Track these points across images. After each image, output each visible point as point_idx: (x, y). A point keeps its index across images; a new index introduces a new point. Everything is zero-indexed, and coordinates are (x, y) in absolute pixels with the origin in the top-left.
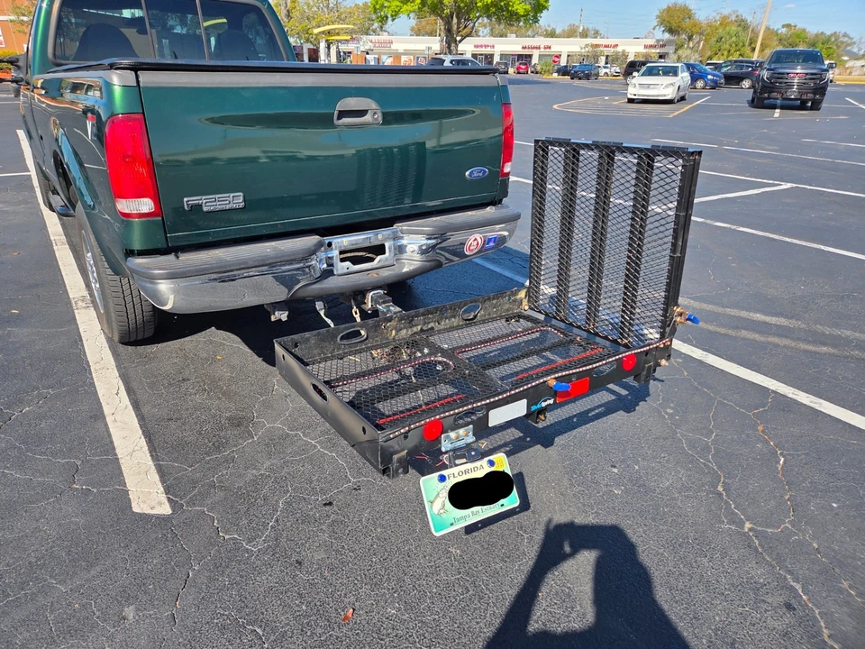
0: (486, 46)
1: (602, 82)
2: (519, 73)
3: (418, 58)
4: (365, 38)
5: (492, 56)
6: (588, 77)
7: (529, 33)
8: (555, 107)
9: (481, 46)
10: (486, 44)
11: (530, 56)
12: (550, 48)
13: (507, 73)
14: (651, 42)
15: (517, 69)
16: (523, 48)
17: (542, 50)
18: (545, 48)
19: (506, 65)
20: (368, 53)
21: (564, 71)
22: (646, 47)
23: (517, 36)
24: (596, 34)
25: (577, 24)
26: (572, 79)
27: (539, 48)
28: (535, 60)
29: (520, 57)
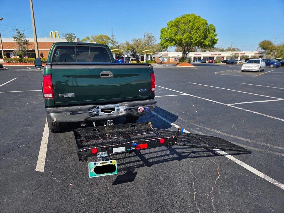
0: (198, 55)
1: (238, 65)
2: (209, 62)
3: (175, 58)
4: (160, 53)
5: (200, 57)
6: (232, 63)
7: (214, 50)
8: (215, 73)
9: (197, 55)
10: (199, 54)
11: (214, 57)
12: (220, 55)
13: (205, 62)
14: (257, 52)
15: (209, 61)
16: (211, 55)
17: (218, 55)
18: (219, 55)
19: (205, 60)
20: (160, 57)
21: (224, 62)
22: (255, 54)
23: (209, 51)
24: (238, 50)
25: (231, 47)
26: (227, 64)
27: (217, 55)
28: (215, 58)
29: (210, 57)
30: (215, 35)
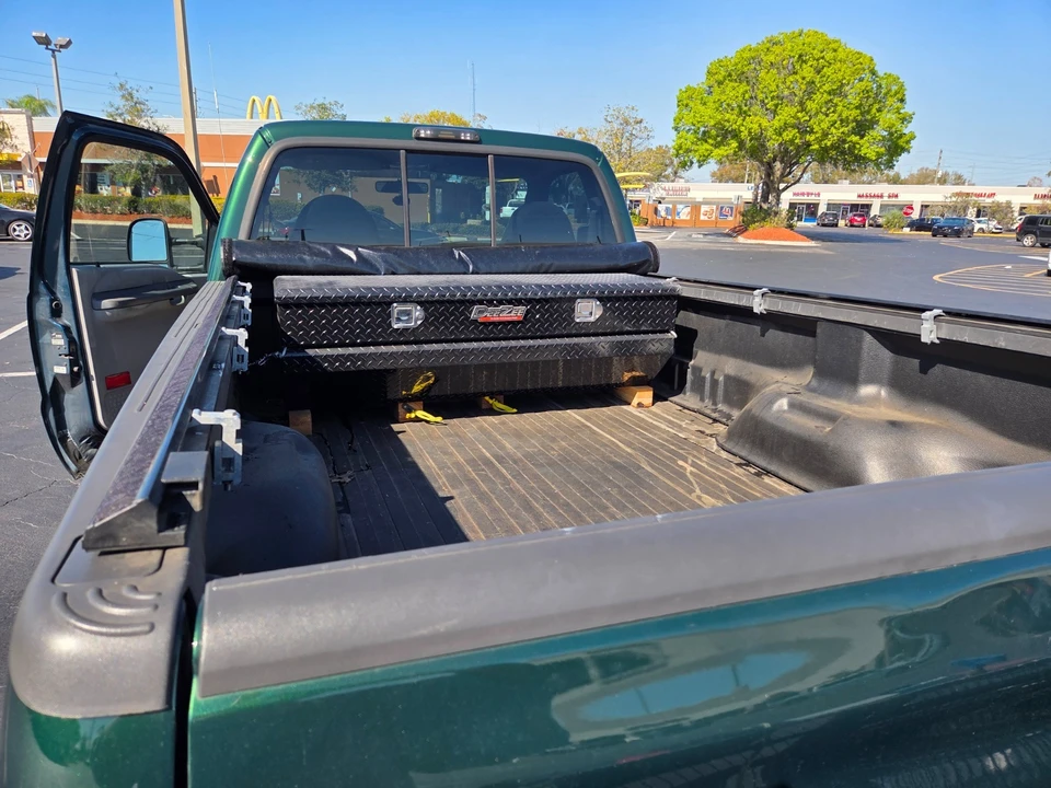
0: (808, 194)
2: (852, 226)
3: (722, 208)
4: (656, 185)
5: (816, 206)
6: (958, 234)
7: (865, 178)
8: (936, 278)
9: (803, 194)
10: (810, 191)
11: (868, 207)
12: (897, 196)
13: (836, 225)
15: (851, 221)
16: (859, 196)
17: (886, 199)
18: (889, 197)
19: (836, 216)
21: (919, 225)
22: (1036, 197)
23: (852, 183)
24: (959, 180)
25: (934, 168)
26: (934, 235)
27: (882, 196)
28: (875, 211)
29: (854, 207)
30: (905, 120)
